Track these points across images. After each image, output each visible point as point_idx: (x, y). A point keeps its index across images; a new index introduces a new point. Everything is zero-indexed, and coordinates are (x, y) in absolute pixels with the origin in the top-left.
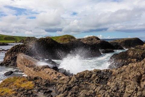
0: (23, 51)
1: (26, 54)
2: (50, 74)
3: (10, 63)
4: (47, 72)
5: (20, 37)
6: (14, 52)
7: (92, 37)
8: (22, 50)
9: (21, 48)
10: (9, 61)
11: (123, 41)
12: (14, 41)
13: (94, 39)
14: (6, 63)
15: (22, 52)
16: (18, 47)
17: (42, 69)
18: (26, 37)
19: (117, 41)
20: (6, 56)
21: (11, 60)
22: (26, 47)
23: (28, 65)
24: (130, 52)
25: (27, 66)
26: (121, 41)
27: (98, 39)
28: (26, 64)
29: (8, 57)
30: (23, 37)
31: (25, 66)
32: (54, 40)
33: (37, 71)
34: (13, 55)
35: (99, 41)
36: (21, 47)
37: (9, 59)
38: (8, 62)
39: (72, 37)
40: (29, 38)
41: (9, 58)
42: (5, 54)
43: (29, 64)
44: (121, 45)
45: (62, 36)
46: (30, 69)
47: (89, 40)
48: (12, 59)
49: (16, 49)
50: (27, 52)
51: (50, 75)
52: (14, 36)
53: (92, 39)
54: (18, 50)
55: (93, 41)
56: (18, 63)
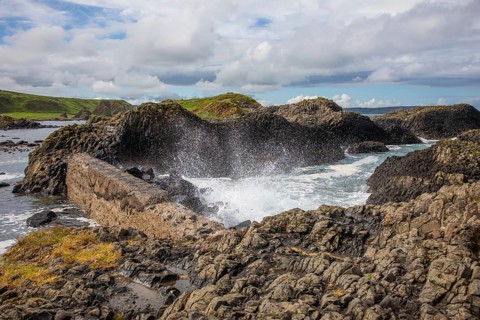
0: (87, 146)
1: (98, 157)
2: (173, 220)
3: (46, 184)
4: (165, 215)
5: (76, 101)
6: (58, 148)
7: (314, 101)
8: (82, 144)
9: (80, 138)
10: (44, 180)
11: (420, 116)
12: (58, 115)
13: (322, 107)
14: (33, 184)
15: (84, 148)
16: (71, 134)
17: (147, 205)
18: (95, 102)
19: (399, 116)
20: (32, 163)
21: (50, 175)
22: (96, 132)
23: (103, 191)
24: (441, 153)
25: (99, 195)
26: (411, 117)
27: (335, 108)
28: (97, 189)
29: (37, 165)
30: (86, 101)
31: (95, 196)
32: (190, 109)
33: (134, 211)
34: (54, 159)
35: (339, 113)
36: (79, 134)
37: (41, 173)
38: (38, 183)
39: (250, 102)
40: (106, 103)
41: (43, 169)
42: (30, 155)
43: (107, 189)
44: (412, 129)
45: (216, 98)
46: (108, 204)
47: (306, 110)
48: (53, 172)
49: (64, 139)
50: (100, 149)
51: (175, 225)
52: (57, 99)
53: (315, 108)
54: (69, 143)
55: (318, 113)
56: (72, 186)
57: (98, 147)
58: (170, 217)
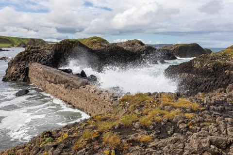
0: (37, 59)
1: (44, 64)
2: (97, 93)
3: (19, 77)
4: (92, 90)
6: (23, 60)
7: (133, 41)
8: (34, 58)
9: (33, 56)
10: (17, 75)
11: (177, 48)
12: (9, 45)
13: (136, 44)
14: (12, 77)
15: (35, 60)
16: (28, 54)
17: (81, 86)
19: (168, 48)
20: (10, 67)
21: (20, 73)
22: (40, 53)
23: (53, 80)
24: (196, 63)
25: (50, 82)
26: (173, 48)
27: (142, 44)
28: (49, 79)
29: (13, 69)
31: (48, 82)
33: (73, 88)
34: (22, 65)
35: (144, 46)
36: (32, 54)
37: (16, 72)
38: (14, 77)
39: (104, 41)
41: (16, 70)
42: (9, 63)
43: (55, 79)
45: (89, 38)
46: (57, 86)
47: (129, 45)
48: (21, 71)
49: (25, 56)
50: (43, 61)
51: (98, 95)
53: (133, 44)
54: (28, 58)
55: (135, 46)
56: (33, 78)
57: (42, 60)
58: (95, 91)
